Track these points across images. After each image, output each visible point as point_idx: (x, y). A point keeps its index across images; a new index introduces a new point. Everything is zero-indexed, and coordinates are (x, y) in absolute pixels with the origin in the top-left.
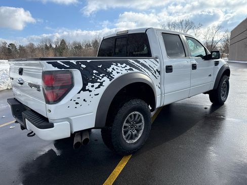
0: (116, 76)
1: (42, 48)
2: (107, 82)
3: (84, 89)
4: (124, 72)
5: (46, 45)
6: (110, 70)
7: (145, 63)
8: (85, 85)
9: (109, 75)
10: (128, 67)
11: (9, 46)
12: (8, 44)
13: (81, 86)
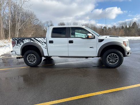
0: (25, 42)
1: (120, 28)
2: (22, 44)
3: (17, 45)
4: (28, 42)
5: (123, 26)
6: (24, 41)
7: (38, 39)
8: (17, 44)
9: (23, 42)
10: (30, 40)
11: (103, 28)
12: (103, 27)
13: (16, 44)
